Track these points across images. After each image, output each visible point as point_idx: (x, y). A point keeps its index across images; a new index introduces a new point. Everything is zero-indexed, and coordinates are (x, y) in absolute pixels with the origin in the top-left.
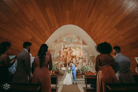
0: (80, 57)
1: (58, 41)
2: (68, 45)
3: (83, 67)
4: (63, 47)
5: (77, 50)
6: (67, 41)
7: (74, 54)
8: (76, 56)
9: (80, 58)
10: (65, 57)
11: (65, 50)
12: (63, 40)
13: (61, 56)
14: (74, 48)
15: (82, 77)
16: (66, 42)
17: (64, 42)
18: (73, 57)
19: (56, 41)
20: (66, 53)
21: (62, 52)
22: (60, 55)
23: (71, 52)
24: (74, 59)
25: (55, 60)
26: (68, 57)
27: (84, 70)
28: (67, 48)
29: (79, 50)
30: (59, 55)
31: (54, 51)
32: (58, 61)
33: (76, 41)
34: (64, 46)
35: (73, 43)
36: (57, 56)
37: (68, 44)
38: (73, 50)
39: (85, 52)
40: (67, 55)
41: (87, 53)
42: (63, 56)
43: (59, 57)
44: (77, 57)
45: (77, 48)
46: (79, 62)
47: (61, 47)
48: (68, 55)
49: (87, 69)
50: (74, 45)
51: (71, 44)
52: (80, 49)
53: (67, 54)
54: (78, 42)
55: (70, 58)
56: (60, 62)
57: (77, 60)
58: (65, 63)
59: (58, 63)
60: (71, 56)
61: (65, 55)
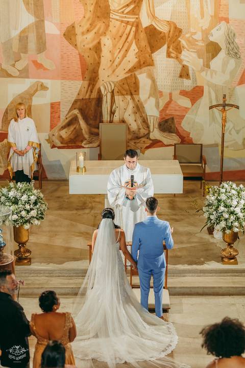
0: (218, 35)
7: (163, 11)
8: (178, 31)
9: (213, 49)
10: (86, 40)
18: (154, 39)
22: (39, 25)
24: (160, 56)
26: (107, 42)
30: (26, 19)
32: (24, 74)
36: (15, 34)
40: (100, 25)
42: (69, 34)
43: (32, 45)
44: (192, 43)
46: (204, 79)
53: (102, 11)
55: (127, 51)
56: (44, 88)
57: (185, 63)
58: (84, 90)
59: (27, 92)
60: (140, 31)
61: (85, 20)
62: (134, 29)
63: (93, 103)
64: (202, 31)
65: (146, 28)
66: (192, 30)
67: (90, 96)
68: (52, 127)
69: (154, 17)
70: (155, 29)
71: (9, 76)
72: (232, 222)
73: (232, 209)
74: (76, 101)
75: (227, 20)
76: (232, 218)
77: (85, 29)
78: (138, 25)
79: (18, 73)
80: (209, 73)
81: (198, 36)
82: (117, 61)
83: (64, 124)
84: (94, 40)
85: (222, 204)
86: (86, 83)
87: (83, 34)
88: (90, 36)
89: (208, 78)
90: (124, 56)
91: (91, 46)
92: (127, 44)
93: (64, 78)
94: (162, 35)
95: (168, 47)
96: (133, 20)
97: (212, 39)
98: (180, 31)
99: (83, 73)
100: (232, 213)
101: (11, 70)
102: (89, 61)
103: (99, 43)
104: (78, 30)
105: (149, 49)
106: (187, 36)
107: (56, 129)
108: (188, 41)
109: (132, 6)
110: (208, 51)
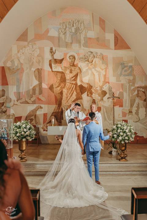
0: (105, 88)
1: (31, 36)
2: (65, 49)
3: (115, 127)
4: (48, 56)
5: (95, 67)
6: (62, 36)
7: (85, 79)
8: (91, 87)
9: (104, 93)
10: (57, 90)
11: (57, 68)
12: (47, 31)
13: (44, 86)
14: (86, 59)
15: (111, 153)
16: (59, 38)
17: (51, 39)
18: (82, 89)
19: (23, 37)
20: (59, 76)
21: (46, 74)
22: (40, 85)
23: (74, 73)
24: (84, 96)
25: (23, 100)
26: (65, 91)
27: (118, 136)
28: (61, 61)
29: (103, 67)
30: (36, 82)
31: (20, 70)
32: (34, 103)
33: (91, 34)
34: (52, 52)
35: (83, 42)
36: (31, 88)
37: (67, 45)
38: (82, 65)
39: (121, 74)
40: (62, 84)
41: (127, 77)
42: (51, 88)
43: (37, 92)
44: (96, 91)
45: (96, 60)
46: (101, 104)
47: (43, 59)
48: (68, 85)
49: (127, 136)
50: (87, 49)
51: (75, 46)
52: (107, 65)
53: (63, 80)
54: (98, 39)
55: (72, 94)
56: (41, 108)
57: (94, 98)
58: (56, 109)
59: (35, 109)
60: (77, 87)
61: (57, 83)
62: (75, 86)
63: (60, 113)
64: (100, 87)
65: (79, 85)
66: (96, 86)
67: (58, 111)
68: (44, 122)
69: (82, 81)
70: (83, 86)
71: (29, 103)
72: (124, 137)
73: (125, 130)
74: (53, 113)
75: (109, 83)
76: (125, 135)
77: (57, 86)
78: (76, 84)
79: (32, 102)
80: (103, 102)
81: (98, 89)
82: (69, 98)
83: (49, 121)
84: (60, 90)
85: (119, 128)
86: (57, 106)
87: (56, 88)
88: (59, 88)
89: (103, 104)
90: (71, 96)
91: (59, 92)
92: (72, 91)
93: (49, 104)
94: (85, 88)
95: (88, 93)
96: (74, 83)
97: (103, 89)
98: (92, 87)
99: (56, 102)
100: (125, 132)
101: (29, 101)
102: (58, 98)
103: (62, 91)
104: (54, 86)
105: (80, 93)
106: (95, 88)
107: (45, 123)
108: (95, 90)
109: (74, 78)
110: (102, 94)
